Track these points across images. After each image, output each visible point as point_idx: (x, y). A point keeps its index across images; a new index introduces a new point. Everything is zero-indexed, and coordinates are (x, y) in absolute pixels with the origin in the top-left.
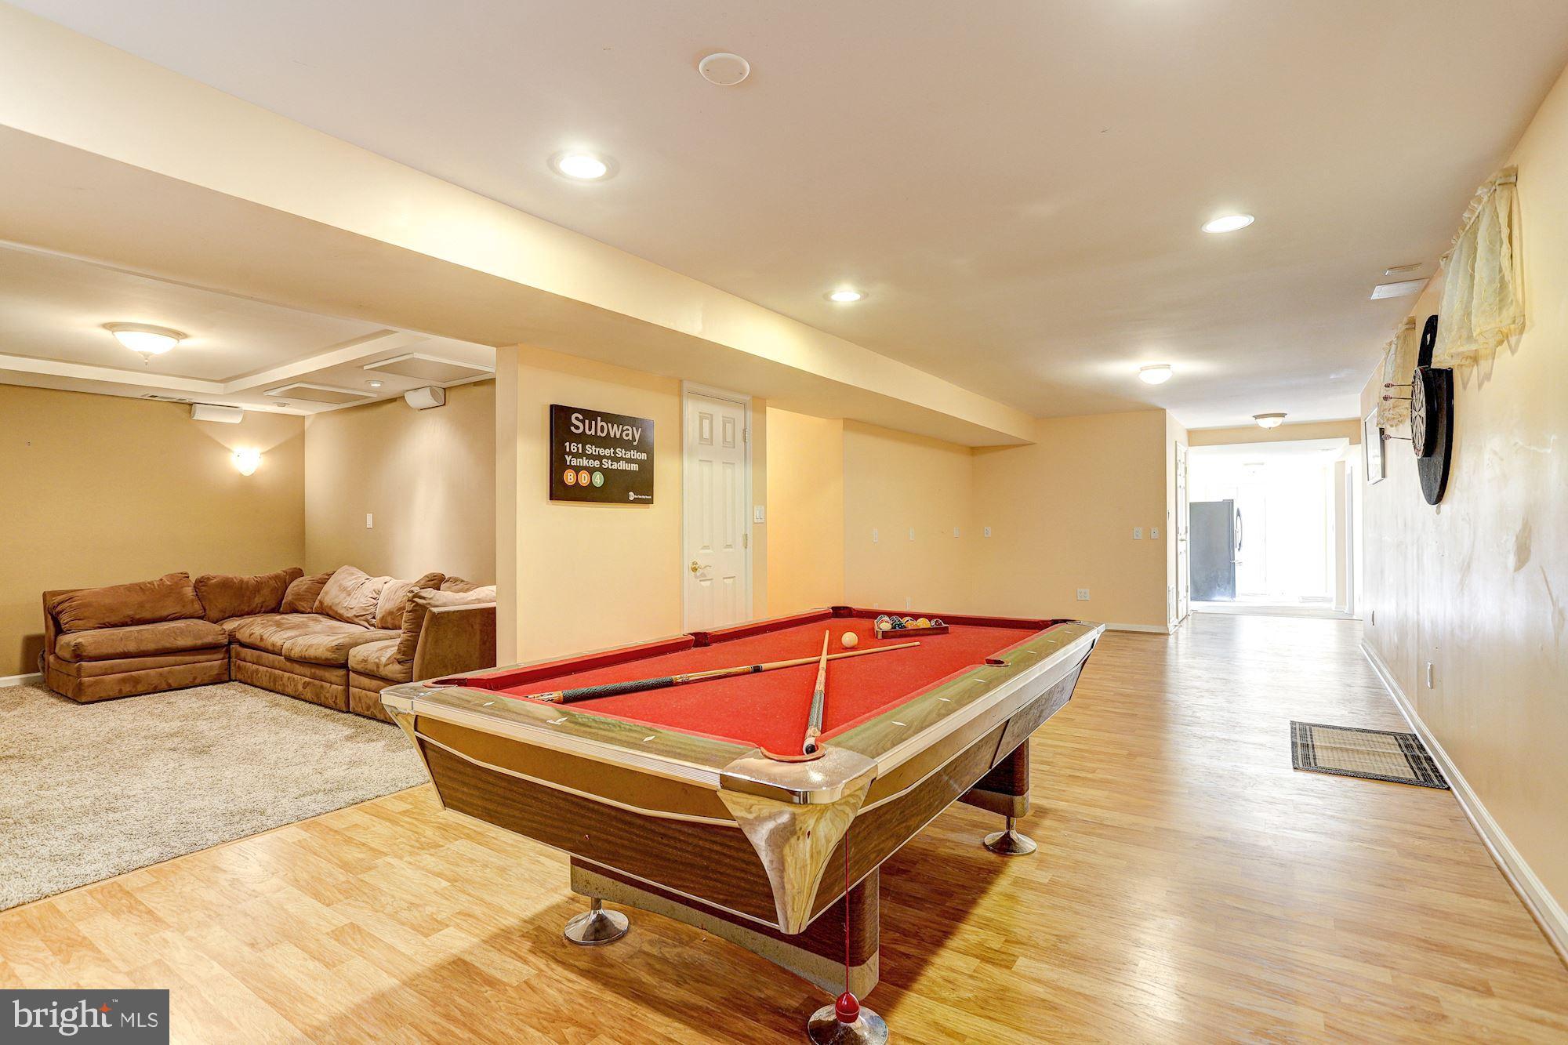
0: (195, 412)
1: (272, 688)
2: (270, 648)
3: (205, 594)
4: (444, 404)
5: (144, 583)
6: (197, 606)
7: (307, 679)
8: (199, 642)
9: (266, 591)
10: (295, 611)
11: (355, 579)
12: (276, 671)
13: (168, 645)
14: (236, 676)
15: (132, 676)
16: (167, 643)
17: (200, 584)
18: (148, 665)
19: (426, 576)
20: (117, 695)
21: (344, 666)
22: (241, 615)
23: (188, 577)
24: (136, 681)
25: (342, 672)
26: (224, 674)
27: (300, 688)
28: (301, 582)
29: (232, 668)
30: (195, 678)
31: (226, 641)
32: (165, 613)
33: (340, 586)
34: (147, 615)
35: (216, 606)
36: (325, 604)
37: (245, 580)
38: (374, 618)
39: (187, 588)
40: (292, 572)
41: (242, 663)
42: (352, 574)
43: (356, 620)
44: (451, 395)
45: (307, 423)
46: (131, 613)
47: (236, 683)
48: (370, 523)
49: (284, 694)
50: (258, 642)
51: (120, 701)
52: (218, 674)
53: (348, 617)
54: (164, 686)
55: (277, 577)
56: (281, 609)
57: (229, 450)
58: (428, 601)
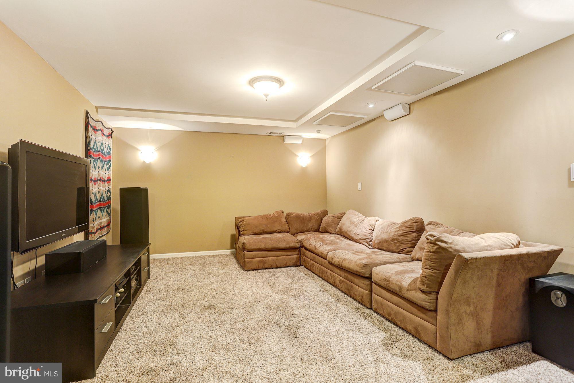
0: (285, 139)
1: (321, 276)
2: (320, 254)
3: (289, 221)
4: (409, 114)
5: (267, 215)
6: (287, 226)
7: (342, 279)
8: (288, 246)
9: (313, 221)
10: (327, 232)
11: (358, 217)
12: (324, 268)
13: (276, 246)
14: (303, 264)
15: (263, 260)
16: (276, 245)
17: (288, 216)
18: (269, 255)
19: (411, 219)
20: (258, 268)
21: (369, 278)
22: (303, 232)
23: (283, 213)
24: (264, 262)
25: (367, 282)
26: (298, 262)
27: (338, 282)
28: (329, 217)
29: (301, 259)
30: (286, 263)
31: (299, 246)
32: (275, 229)
33: (350, 221)
34: (269, 230)
35: (294, 227)
36: (343, 230)
37: (305, 215)
38: (371, 241)
39: (283, 218)
40: (323, 212)
41: (306, 258)
42: (356, 215)
43: (361, 241)
44: (415, 107)
45: (327, 142)
46: (263, 228)
47: (303, 267)
48: (360, 187)
49: (327, 282)
50: (314, 249)
51: (258, 271)
52: (295, 262)
53: (356, 239)
54: (275, 266)
55: (318, 214)
56: (320, 230)
57: (297, 156)
58: (449, 245)
